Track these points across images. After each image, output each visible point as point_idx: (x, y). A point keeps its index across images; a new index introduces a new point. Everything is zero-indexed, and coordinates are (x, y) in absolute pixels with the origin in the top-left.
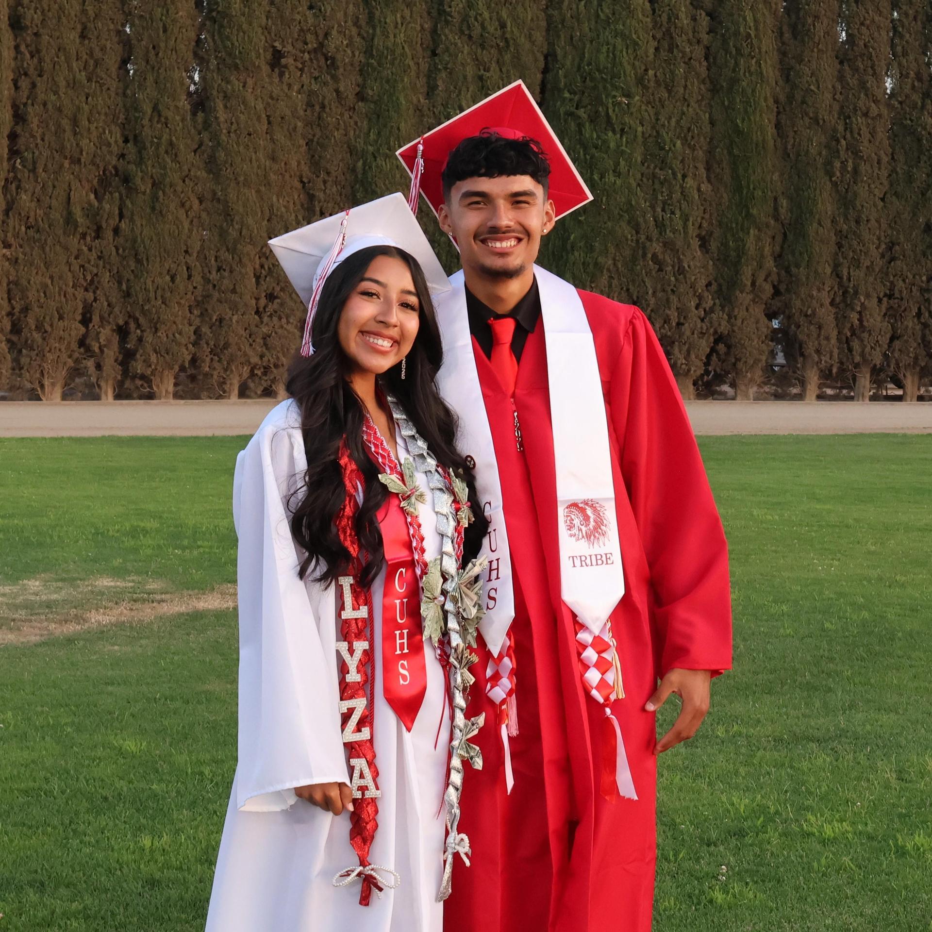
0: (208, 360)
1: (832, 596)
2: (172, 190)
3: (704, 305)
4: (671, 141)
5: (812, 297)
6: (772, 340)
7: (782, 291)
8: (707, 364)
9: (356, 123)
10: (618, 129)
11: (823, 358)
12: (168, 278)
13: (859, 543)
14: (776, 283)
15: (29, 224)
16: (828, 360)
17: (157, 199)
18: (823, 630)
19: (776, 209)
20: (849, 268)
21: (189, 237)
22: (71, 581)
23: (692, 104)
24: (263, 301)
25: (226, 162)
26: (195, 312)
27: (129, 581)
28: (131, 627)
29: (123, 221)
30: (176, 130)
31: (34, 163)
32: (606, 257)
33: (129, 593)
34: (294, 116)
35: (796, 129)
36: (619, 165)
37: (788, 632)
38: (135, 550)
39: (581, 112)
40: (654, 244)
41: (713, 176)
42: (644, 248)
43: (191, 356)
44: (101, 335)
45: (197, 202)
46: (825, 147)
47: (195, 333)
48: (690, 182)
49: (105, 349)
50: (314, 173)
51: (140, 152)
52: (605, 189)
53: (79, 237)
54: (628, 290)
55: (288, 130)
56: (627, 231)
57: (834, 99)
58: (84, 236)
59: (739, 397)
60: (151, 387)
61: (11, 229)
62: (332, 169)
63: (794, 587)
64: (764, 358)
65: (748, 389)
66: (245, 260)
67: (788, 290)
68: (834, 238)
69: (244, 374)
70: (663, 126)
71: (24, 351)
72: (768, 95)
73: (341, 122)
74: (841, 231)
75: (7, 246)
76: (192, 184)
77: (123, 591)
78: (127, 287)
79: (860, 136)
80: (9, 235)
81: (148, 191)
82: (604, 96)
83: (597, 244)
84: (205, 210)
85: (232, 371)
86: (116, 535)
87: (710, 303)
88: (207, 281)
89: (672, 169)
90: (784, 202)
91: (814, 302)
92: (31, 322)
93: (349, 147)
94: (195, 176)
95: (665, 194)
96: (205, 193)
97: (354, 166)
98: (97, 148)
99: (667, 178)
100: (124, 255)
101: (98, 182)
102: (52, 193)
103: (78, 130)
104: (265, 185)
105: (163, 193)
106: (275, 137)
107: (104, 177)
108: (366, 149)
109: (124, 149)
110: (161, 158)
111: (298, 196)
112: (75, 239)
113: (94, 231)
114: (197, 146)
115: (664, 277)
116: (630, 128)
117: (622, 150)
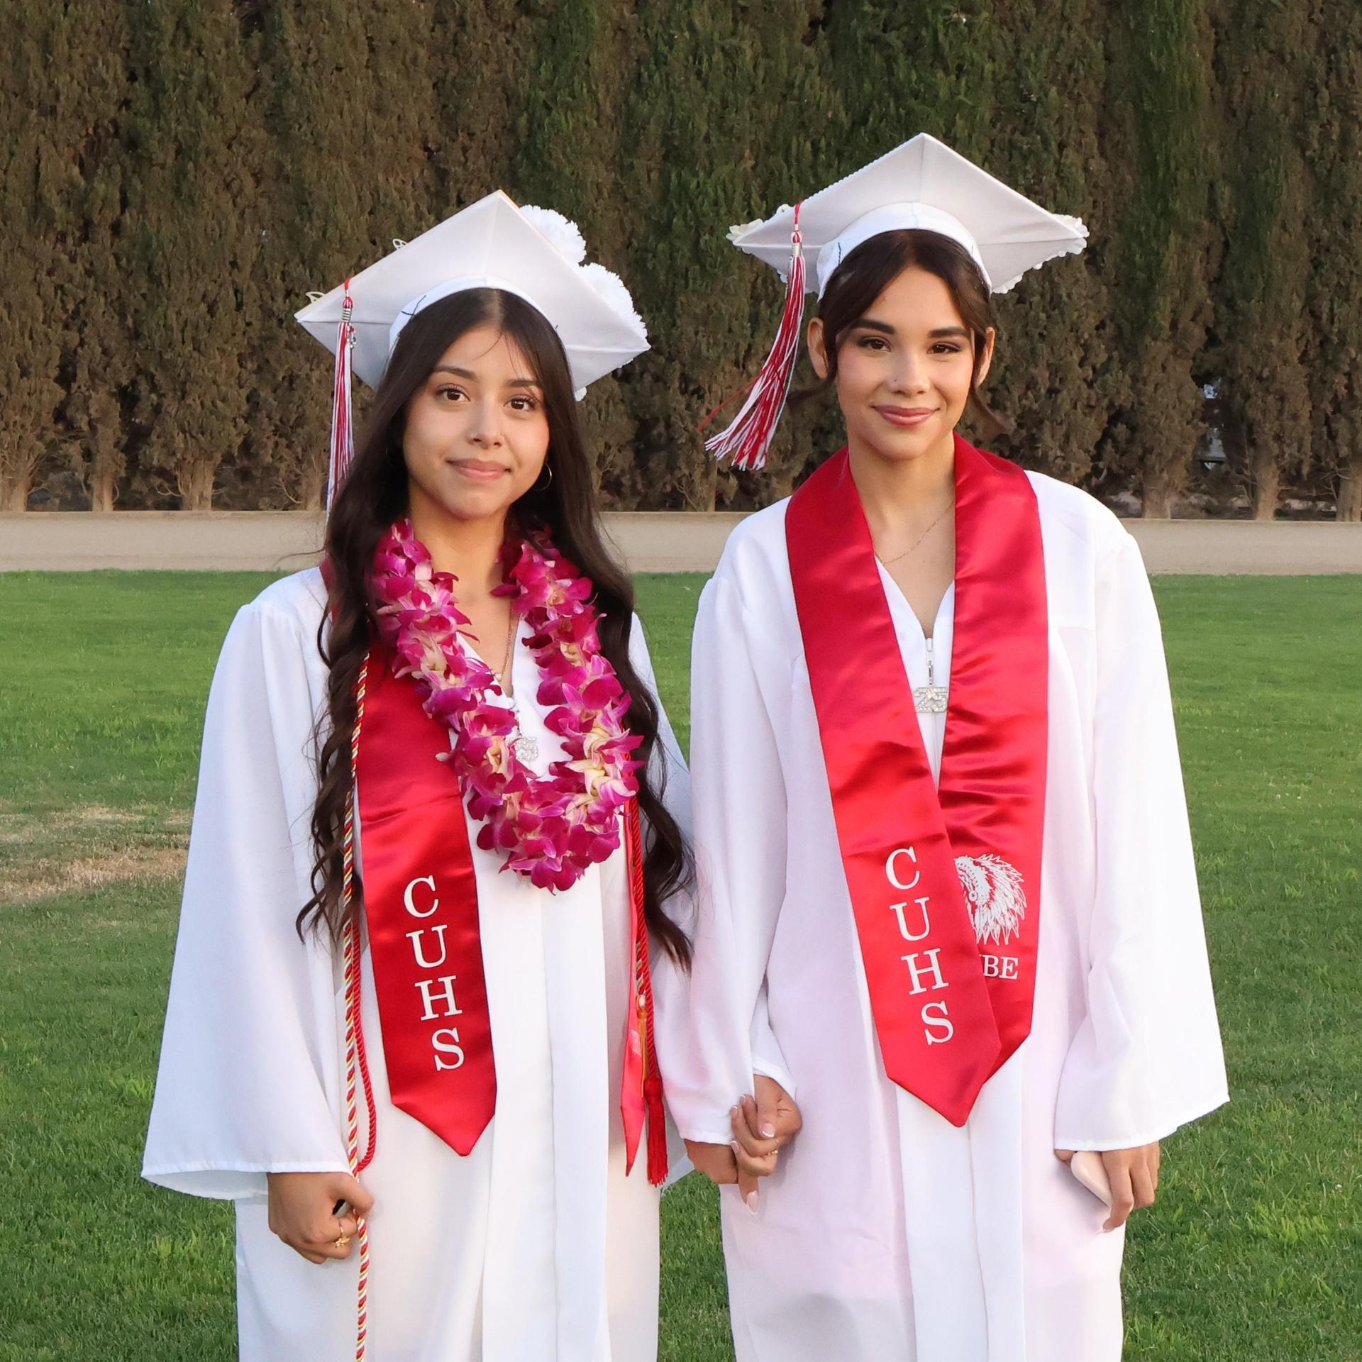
0: (270, 444)
1: (1297, 842)
2: (210, 160)
3: (1092, 360)
4: (1041, 87)
5: (1269, 348)
6: (1203, 420)
7: (1221, 337)
8: (1097, 457)
9: (517, 51)
10: (952, 66)
11: (1286, 449)
12: (203, 307)
13: (1342, 754)
14: (1211, 326)
16: (1297, 454)
17: (185, 176)
18: (1284, 898)
19: (1212, 202)
20: (1332, 301)
21: (238, 239)
22: (40, 812)
23: (1076, 25)
25: (299, 115)
26: (249, 365)
27: (138, 812)
28: (140, 888)
29: (127, 214)
30: (216, 61)
33: (137, 832)
34: (413, 40)
35: (1246, 69)
36: (954, 123)
37: (1225, 900)
38: (148, 761)
39: (892, 37)
41: (1108, 146)
43: (242, 437)
44: (91, 403)
45: (249, 182)
46: (1295, 100)
47: (248, 399)
48: (1071, 156)
49: (99, 426)
50: (447, 134)
51: (155, 97)
53: (52, 236)
55: (404, 63)
57: (1311, 20)
58: (62, 237)
59: (1148, 513)
60: (175, 489)
62: (477, 128)
63: (1236, 827)
64: (1189, 448)
65: (1162, 499)
67: (1230, 336)
68: (1307, 251)
70: (1028, 61)
72: (1202, 10)
73: (491, 49)
74: (1318, 240)
76: (243, 151)
77: (127, 829)
78: (134, 323)
79: (1352, 81)
82: (929, 11)
84: (263, 194)
85: (310, 463)
86: (116, 735)
87: (1103, 357)
88: (269, 313)
89: (1040, 132)
90: (1225, 191)
91: (1274, 358)
93: (504, 90)
94: (249, 139)
95: (1028, 176)
96: (265, 167)
97: (514, 123)
98: (83, 89)
99: (1034, 148)
100: (130, 269)
101: (85, 147)
102: (9, 164)
103: (51, 59)
104: (364, 154)
105: (195, 166)
106: (381, 74)
107: (95, 139)
108: (533, 95)
109: (128, 91)
110: (190, 106)
111: (420, 173)
112: (47, 242)
113: (79, 229)
114: (251, 88)
115: (1027, 313)
116: (972, 64)
117: (960, 101)
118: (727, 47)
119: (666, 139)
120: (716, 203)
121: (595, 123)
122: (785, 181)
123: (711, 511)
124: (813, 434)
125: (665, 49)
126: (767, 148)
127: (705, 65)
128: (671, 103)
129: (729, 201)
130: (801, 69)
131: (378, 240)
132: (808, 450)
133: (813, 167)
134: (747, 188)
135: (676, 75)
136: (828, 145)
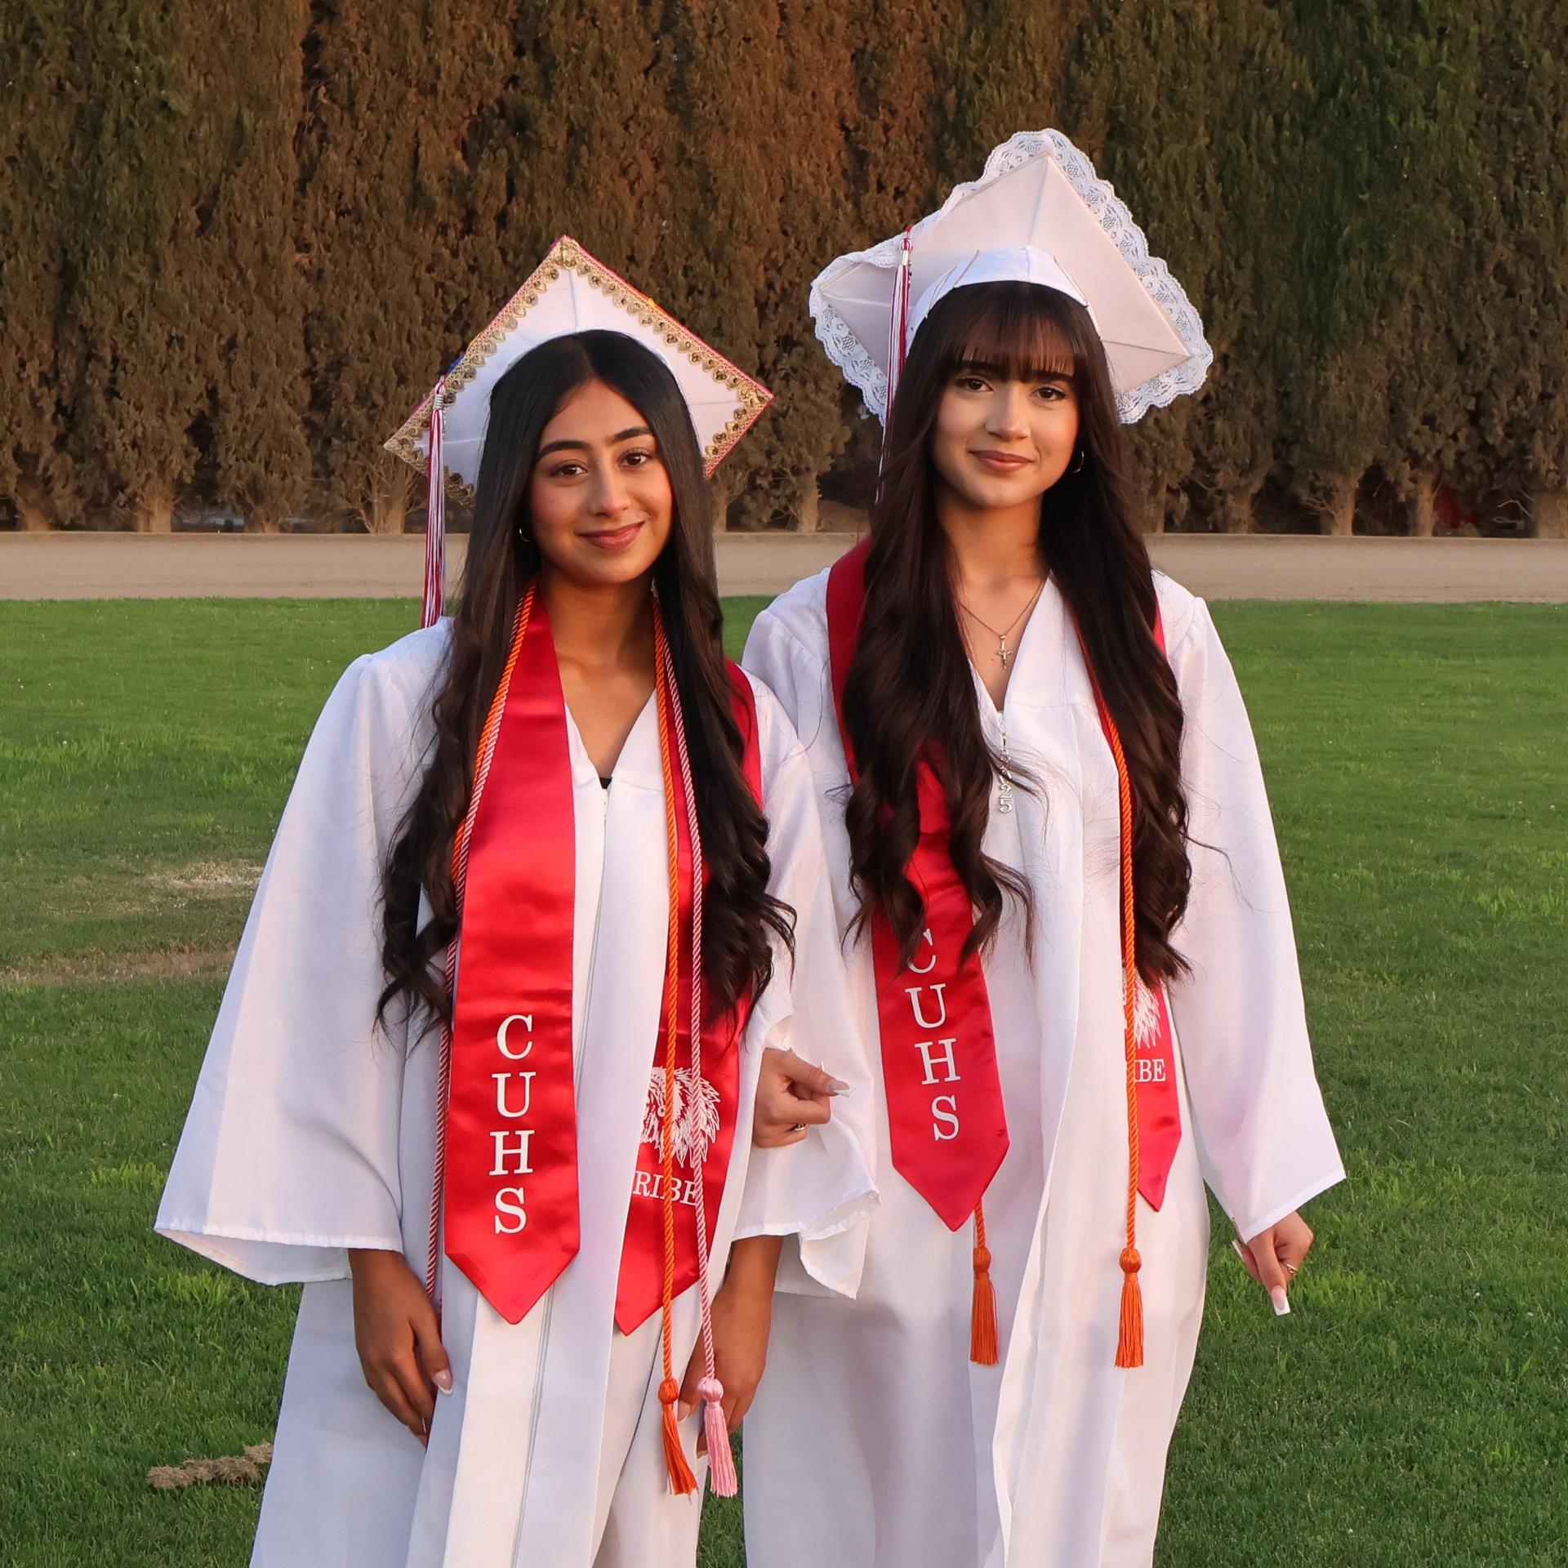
4: (1534, 52)
9: (944, 18)
10: (1433, 30)
15: (342, 207)
17: (578, 159)
21: (636, 231)
24: (771, 351)
25: (703, 92)
29: (514, 202)
30: (611, 32)
31: (352, 93)
32: (1410, 269)
34: (828, 6)
36: (1435, 96)
40: (1500, 247)
42: (1480, 253)
45: (648, 168)
50: (866, 112)
51: (544, 74)
52: (1408, 143)
53: (432, 228)
54: (1449, 331)
55: (819, 34)
56: (1450, 222)
58: (443, 229)
61: (310, 216)
62: (901, 104)
66: (736, 274)
69: (738, 485)
70: (1519, 23)
71: (335, 442)
73: (916, 16)
75: (303, 247)
76: (641, 133)
80: (307, 226)
81: (561, 146)
83: (1391, 246)
84: (661, 181)
89: (1532, 103)
92: (348, 388)
93: (931, 62)
94: (648, 119)
95: (1520, 152)
96: (665, 149)
97: (941, 99)
98: (467, 66)
99: (1525, 121)
100: (517, 264)
101: (468, 129)
102: (384, 150)
103: (431, 32)
104: (775, 134)
105: (589, 149)
106: (793, 44)
107: (479, 120)
108: (962, 66)
109: (515, 68)
110: (584, 82)
111: (834, 152)
112: (427, 235)
113: (463, 220)
114: (650, 62)
115: (1517, 308)
116: (1456, 26)
117: (1442, 68)
118: (1178, 11)
119: (1111, 115)
120: (1166, 186)
121: (1031, 98)
122: (1244, 160)
123: (1160, 532)
124: (1274, 445)
125: (1108, 13)
126: (1224, 124)
127: (1154, 31)
128: (1116, 73)
129: (1181, 184)
130: (1263, 33)
131: (790, 230)
132: (1267, 464)
133: (1276, 145)
134: (1201, 170)
135: (1122, 42)
136: (1293, 119)
